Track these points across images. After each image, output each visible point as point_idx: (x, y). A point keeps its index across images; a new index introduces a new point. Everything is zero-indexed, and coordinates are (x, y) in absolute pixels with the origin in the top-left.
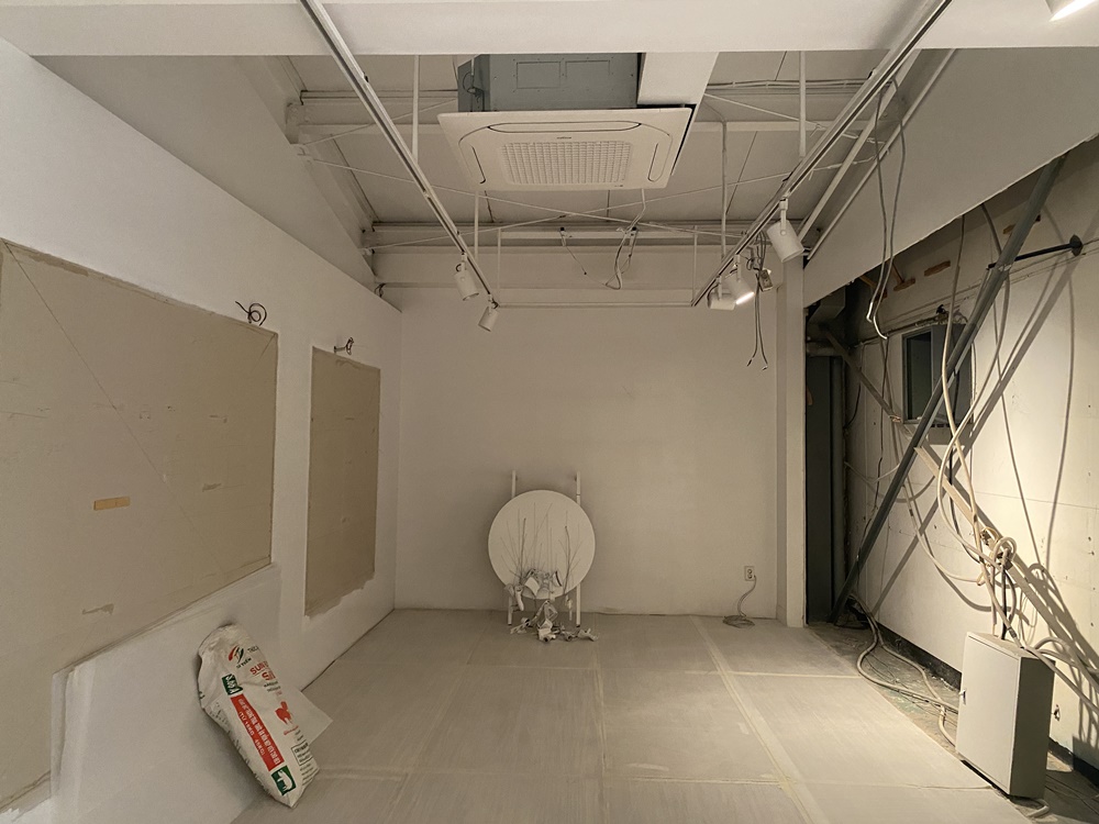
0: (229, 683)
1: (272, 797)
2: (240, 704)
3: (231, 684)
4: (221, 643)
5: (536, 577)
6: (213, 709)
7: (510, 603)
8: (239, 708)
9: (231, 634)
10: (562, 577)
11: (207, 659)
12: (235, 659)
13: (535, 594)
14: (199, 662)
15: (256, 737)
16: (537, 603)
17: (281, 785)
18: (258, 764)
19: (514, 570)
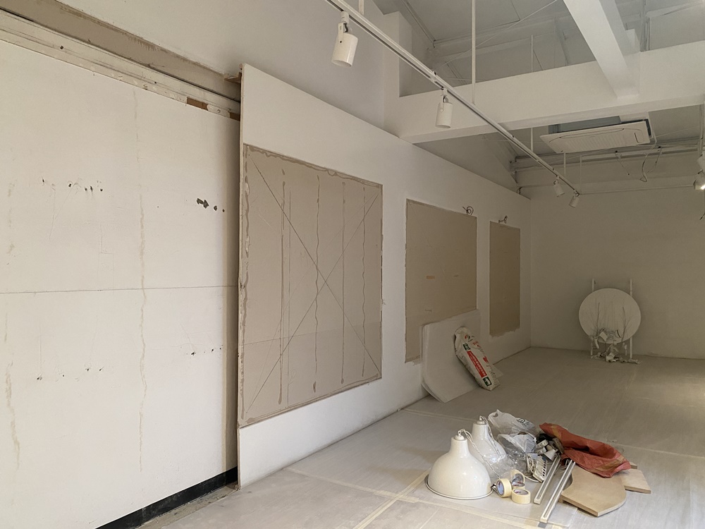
0: (465, 346)
1: (483, 388)
2: (469, 353)
3: (466, 347)
4: (462, 332)
5: (605, 332)
6: (460, 355)
7: (592, 344)
8: (470, 355)
9: (465, 330)
10: (621, 333)
11: (458, 336)
12: (467, 338)
13: (605, 340)
14: (455, 337)
15: (476, 365)
16: (606, 345)
17: (486, 383)
18: (478, 376)
19: (593, 328)
